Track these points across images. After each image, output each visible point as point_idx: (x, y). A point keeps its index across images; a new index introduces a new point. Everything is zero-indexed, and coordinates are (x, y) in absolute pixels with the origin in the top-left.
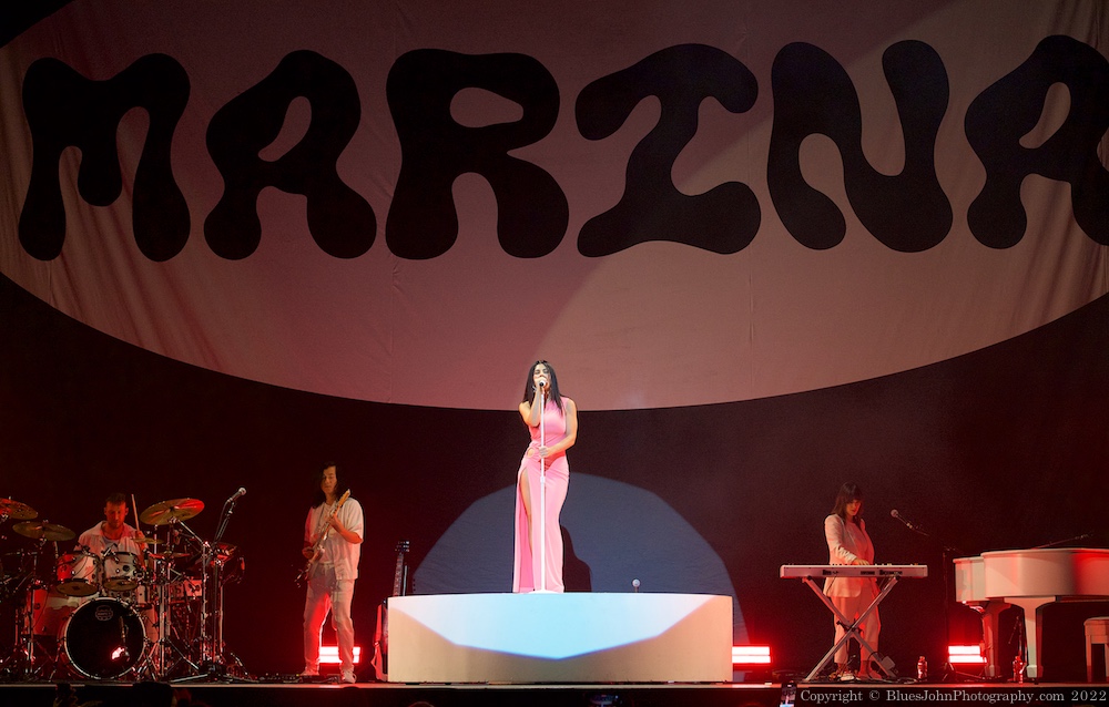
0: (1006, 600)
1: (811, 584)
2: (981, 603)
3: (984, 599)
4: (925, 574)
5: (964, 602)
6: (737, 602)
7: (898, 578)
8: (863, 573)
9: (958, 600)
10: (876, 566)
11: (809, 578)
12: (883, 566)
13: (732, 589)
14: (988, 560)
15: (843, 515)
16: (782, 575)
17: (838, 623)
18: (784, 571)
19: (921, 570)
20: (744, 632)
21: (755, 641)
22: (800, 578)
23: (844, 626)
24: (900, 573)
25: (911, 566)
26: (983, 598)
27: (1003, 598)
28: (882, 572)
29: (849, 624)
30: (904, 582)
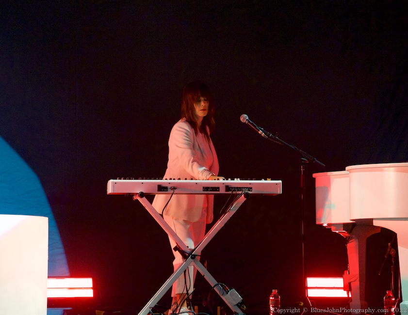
0: (376, 223)
1: (143, 201)
2: (346, 226)
3: (349, 221)
4: (280, 191)
5: (325, 225)
6: (54, 223)
7: (246, 195)
8: (206, 189)
9: (317, 223)
10: (221, 180)
11: (142, 195)
12: (229, 181)
13: (48, 209)
14: (355, 175)
15: (192, 123)
16: (110, 190)
17: (176, 249)
18: (113, 186)
19: (273, 185)
20: (62, 261)
21: (75, 272)
22: (131, 195)
23: (183, 253)
24: (250, 189)
25: (263, 181)
26: (347, 220)
27: (371, 220)
28: (228, 188)
29: (188, 251)
30: (255, 200)
